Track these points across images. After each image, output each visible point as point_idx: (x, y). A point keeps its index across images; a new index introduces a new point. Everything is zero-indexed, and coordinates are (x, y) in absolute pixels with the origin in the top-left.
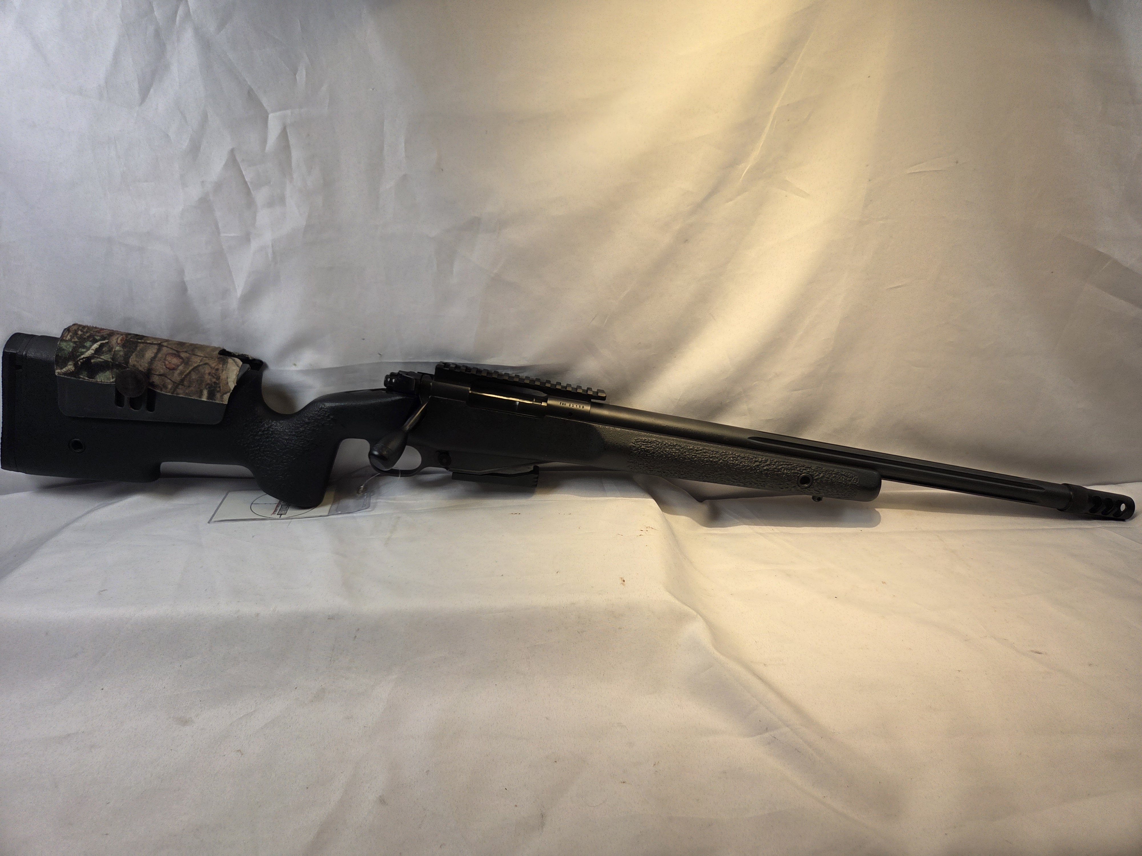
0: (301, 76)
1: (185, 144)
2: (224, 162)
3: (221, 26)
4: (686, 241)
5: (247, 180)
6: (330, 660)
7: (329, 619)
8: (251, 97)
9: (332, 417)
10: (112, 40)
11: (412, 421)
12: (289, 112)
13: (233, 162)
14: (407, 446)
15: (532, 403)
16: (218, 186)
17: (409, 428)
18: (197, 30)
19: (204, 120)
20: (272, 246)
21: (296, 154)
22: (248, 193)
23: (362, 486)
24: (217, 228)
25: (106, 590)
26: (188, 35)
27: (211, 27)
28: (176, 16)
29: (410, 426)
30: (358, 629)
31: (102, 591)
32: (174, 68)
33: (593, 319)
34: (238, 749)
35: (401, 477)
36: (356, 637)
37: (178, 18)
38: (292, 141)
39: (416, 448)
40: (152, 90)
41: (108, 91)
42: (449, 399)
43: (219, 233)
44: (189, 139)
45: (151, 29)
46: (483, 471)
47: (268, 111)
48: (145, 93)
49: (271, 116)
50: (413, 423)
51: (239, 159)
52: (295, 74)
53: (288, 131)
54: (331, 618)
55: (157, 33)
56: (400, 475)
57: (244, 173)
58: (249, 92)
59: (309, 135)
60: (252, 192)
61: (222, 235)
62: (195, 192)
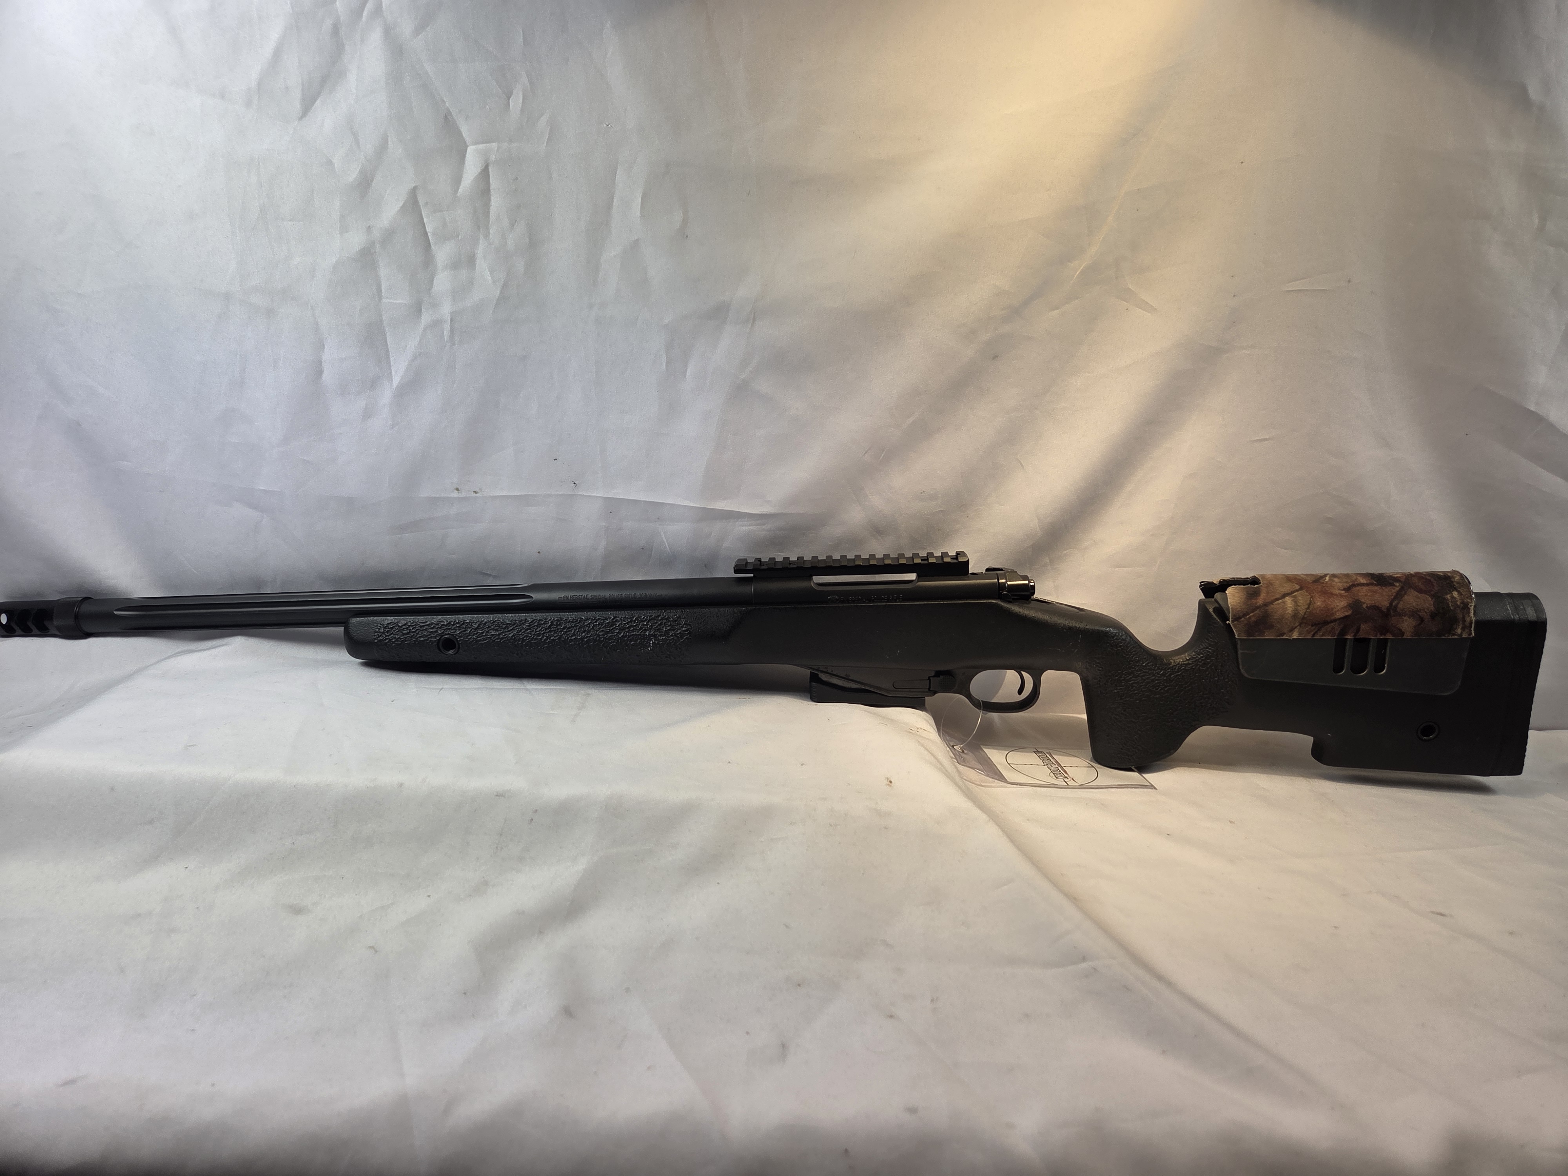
0: (516, 102)
1: (353, 175)
2: (401, 204)
3: (420, 28)
4: (995, 357)
5: (427, 230)
6: (497, 847)
7: (497, 796)
8: (448, 124)
10: (275, 33)
12: (494, 145)
13: (412, 204)
16: (389, 235)
18: (388, 32)
19: (382, 147)
20: (451, 320)
21: (496, 202)
22: (427, 247)
24: (379, 290)
25: (195, 745)
26: (376, 37)
27: (406, 27)
28: (363, 10)
30: (536, 811)
31: (190, 746)
32: (352, 78)
33: (866, 452)
34: (371, 945)
36: (532, 820)
37: (365, 13)
38: (494, 183)
40: (318, 102)
41: (259, 97)
43: (380, 298)
44: (358, 170)
45: (328, 23)
47: (467, 142)
48: (307, 105)
49: (470, 149)
51: (421, 200)
52: (509, 99)
53: (490, 170)
54: (499, 795)
55: (336, 30)
57: (425, 220)
58: (446, 117)
59: (517, 178)
60: (433, 247)
61: (384, 300)
62: (356, 240)
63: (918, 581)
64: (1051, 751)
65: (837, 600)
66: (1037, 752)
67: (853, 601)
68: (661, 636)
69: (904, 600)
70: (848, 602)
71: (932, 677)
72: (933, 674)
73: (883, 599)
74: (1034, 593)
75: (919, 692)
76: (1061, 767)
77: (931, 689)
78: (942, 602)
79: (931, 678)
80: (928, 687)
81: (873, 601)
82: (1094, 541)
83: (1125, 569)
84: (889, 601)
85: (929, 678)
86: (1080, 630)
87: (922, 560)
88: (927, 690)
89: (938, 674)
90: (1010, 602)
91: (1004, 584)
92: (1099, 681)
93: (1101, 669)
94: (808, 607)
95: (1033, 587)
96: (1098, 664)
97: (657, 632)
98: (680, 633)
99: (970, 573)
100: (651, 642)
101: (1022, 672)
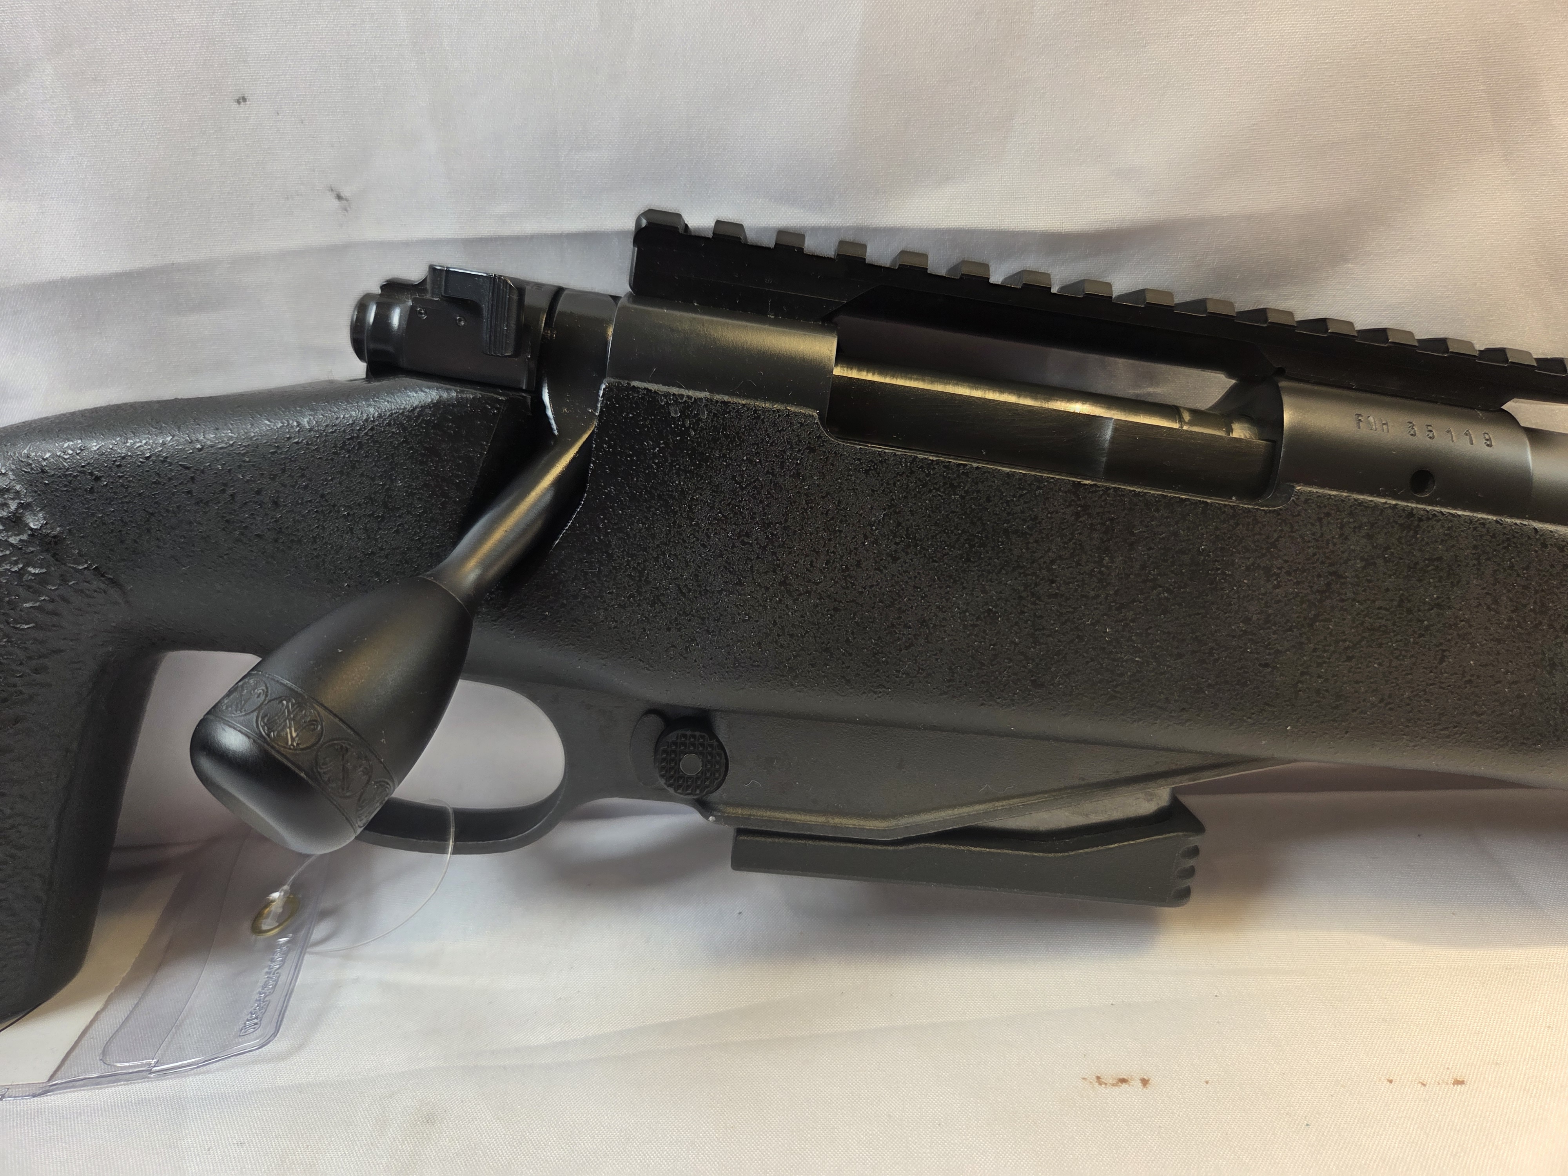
9: (34, 522)
11: (498, 535)
14: (462, 685)
15: (1176, 426)
17: (480, 578)
23: (276, 895)
29: (486, 565)
35: (454, 853)
39: (533, 698)
42: (718, 397)
46: (904, 821)
50: (505, 546)
56: (451, 843)
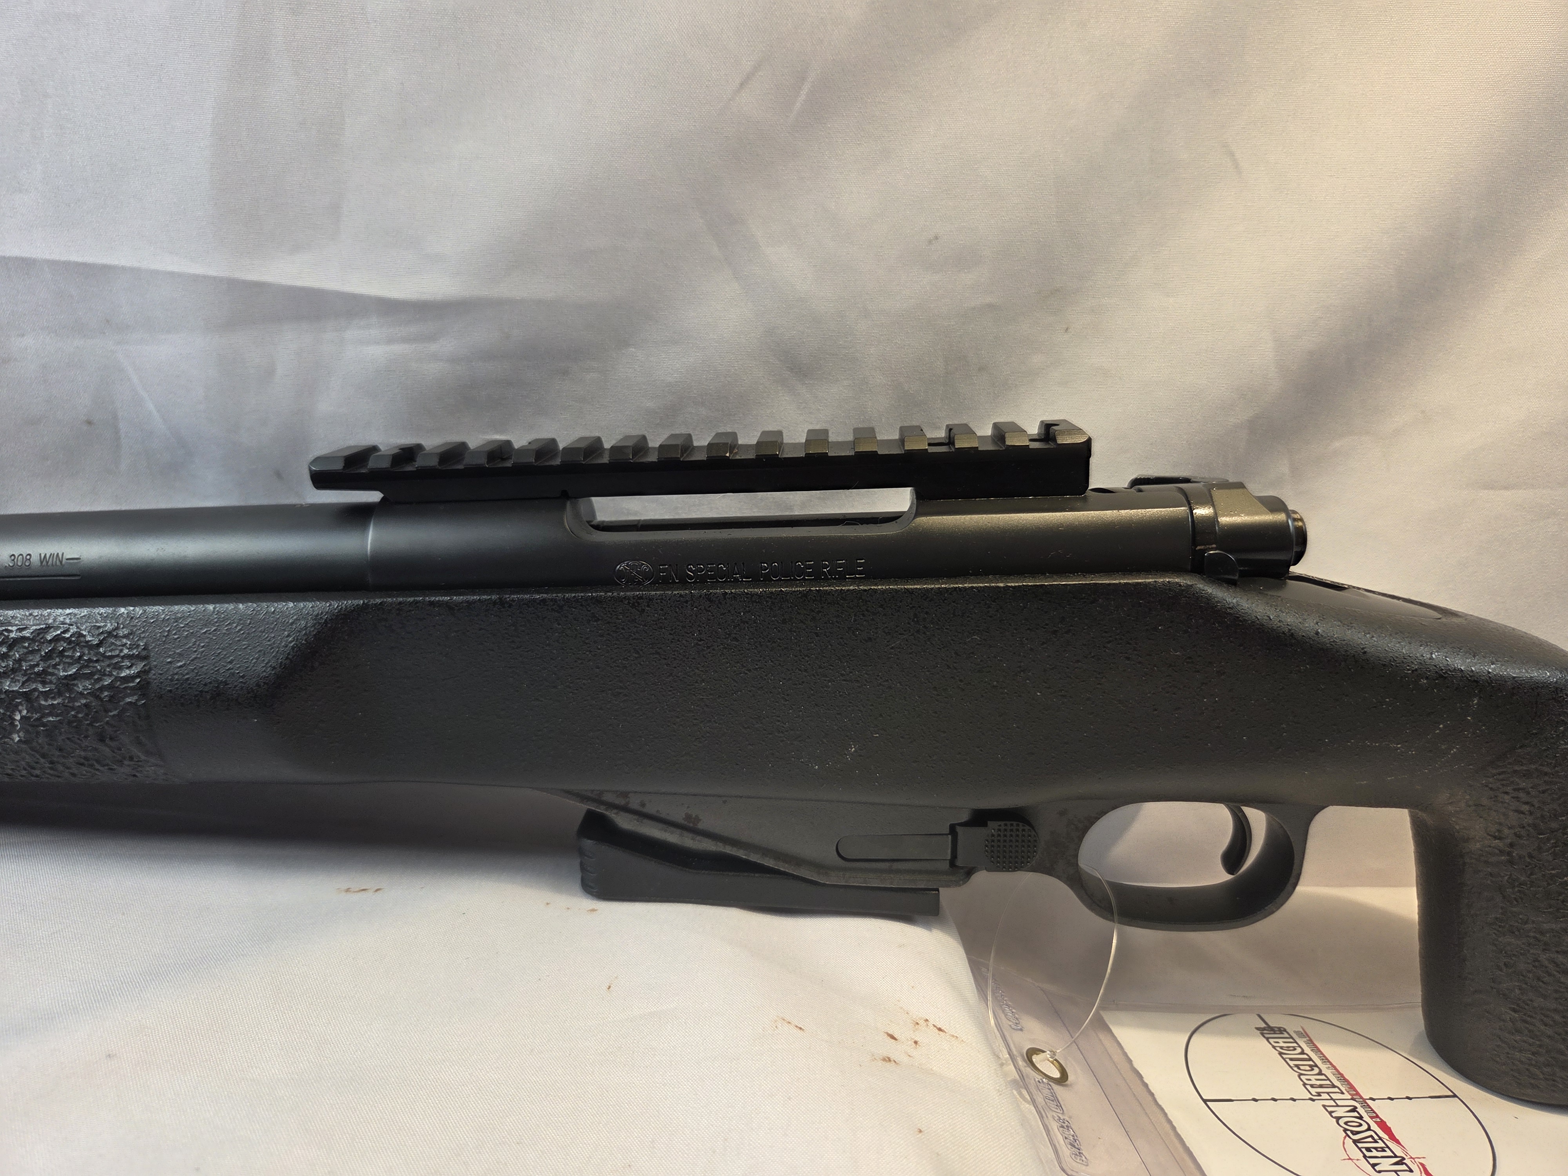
63: (918, 514)
64: (1312, 1028)
65: (647, 576)
66: (1268, 1031)
67: (702, 581)
68: (46, 695)
69: (872, 575)
70: (683, 582)
71: (961, 824)
72: (965, 817)
73: (801, 572)
74: (1298, 557)
75: (920, 872)
76: (1364, 1103)
77: (959, 863)
78: (1001, 585)
79: (959, 830)
80: (949, 857)
81: (767, 580)
82: (1423, 412)
83: (1507, 493)
84: (818, 577)
85: (953, 829)
86: (1476, 682)
87: (929, 445)
88: (946, 866)
89: (980, 818)
90: (1232, 583)
91: (1212, 521)
92: (1511, 845)
93: (1526, 808)
94: (544, 601)
95: (1301, 538)
96: (1522, 795)
97: (35, 681)
98: (110, 687)
99: (1090, 488)
100: (18, 717)
101: (1242, 807)
